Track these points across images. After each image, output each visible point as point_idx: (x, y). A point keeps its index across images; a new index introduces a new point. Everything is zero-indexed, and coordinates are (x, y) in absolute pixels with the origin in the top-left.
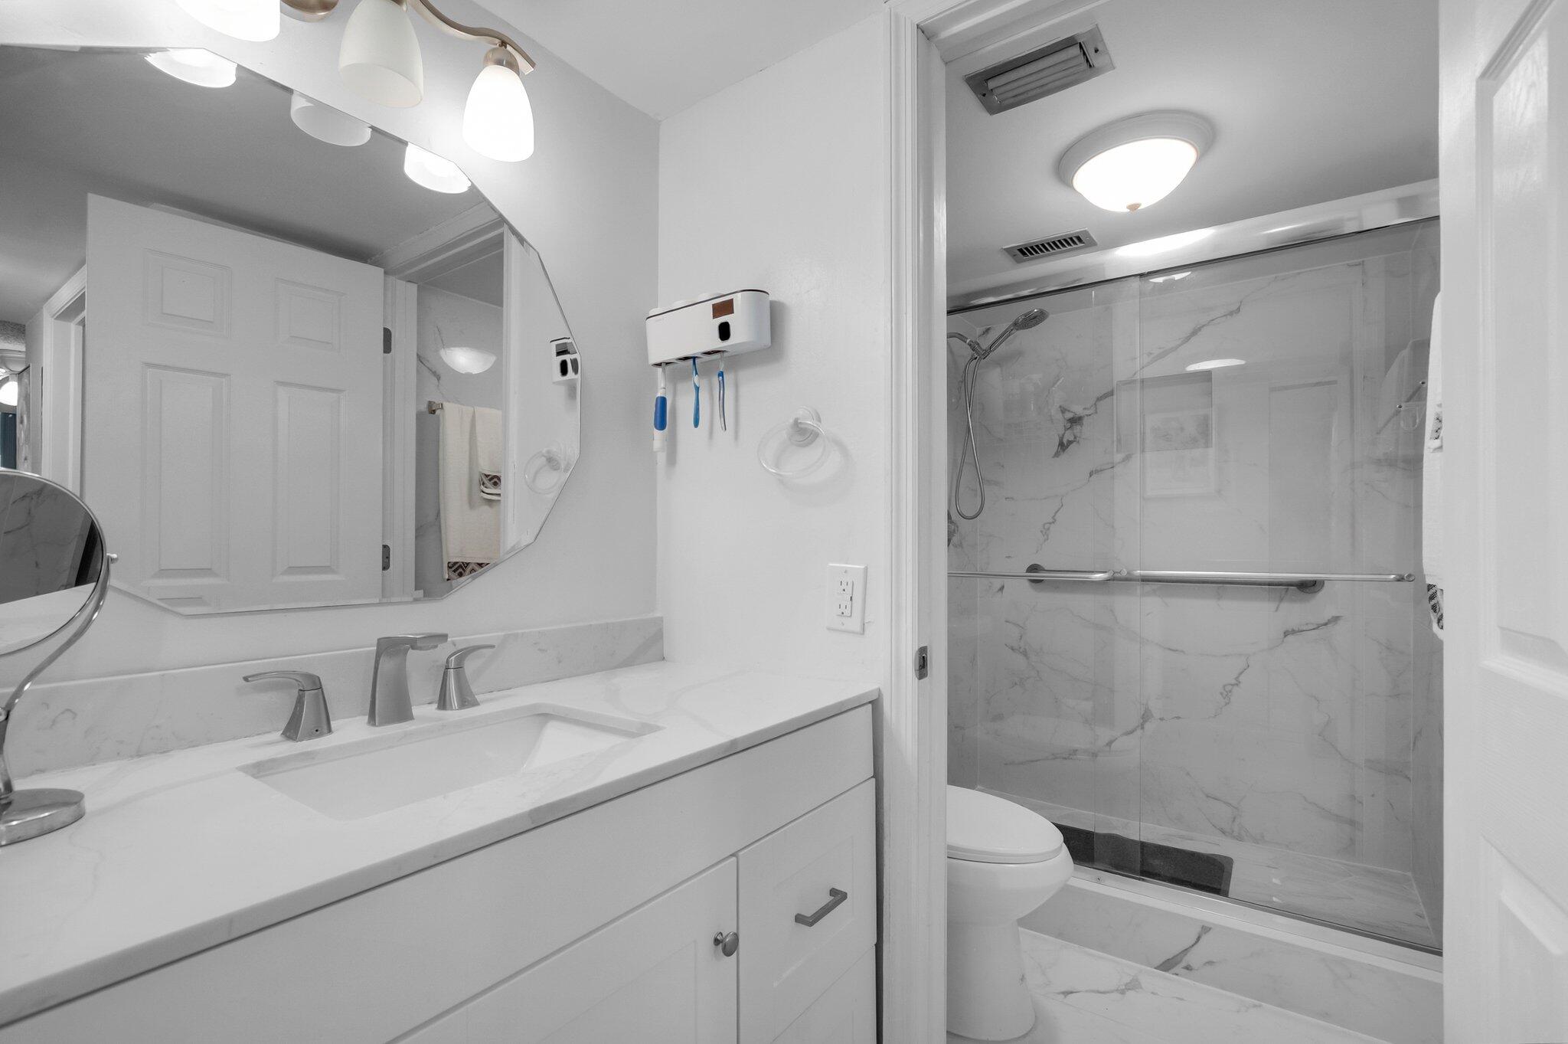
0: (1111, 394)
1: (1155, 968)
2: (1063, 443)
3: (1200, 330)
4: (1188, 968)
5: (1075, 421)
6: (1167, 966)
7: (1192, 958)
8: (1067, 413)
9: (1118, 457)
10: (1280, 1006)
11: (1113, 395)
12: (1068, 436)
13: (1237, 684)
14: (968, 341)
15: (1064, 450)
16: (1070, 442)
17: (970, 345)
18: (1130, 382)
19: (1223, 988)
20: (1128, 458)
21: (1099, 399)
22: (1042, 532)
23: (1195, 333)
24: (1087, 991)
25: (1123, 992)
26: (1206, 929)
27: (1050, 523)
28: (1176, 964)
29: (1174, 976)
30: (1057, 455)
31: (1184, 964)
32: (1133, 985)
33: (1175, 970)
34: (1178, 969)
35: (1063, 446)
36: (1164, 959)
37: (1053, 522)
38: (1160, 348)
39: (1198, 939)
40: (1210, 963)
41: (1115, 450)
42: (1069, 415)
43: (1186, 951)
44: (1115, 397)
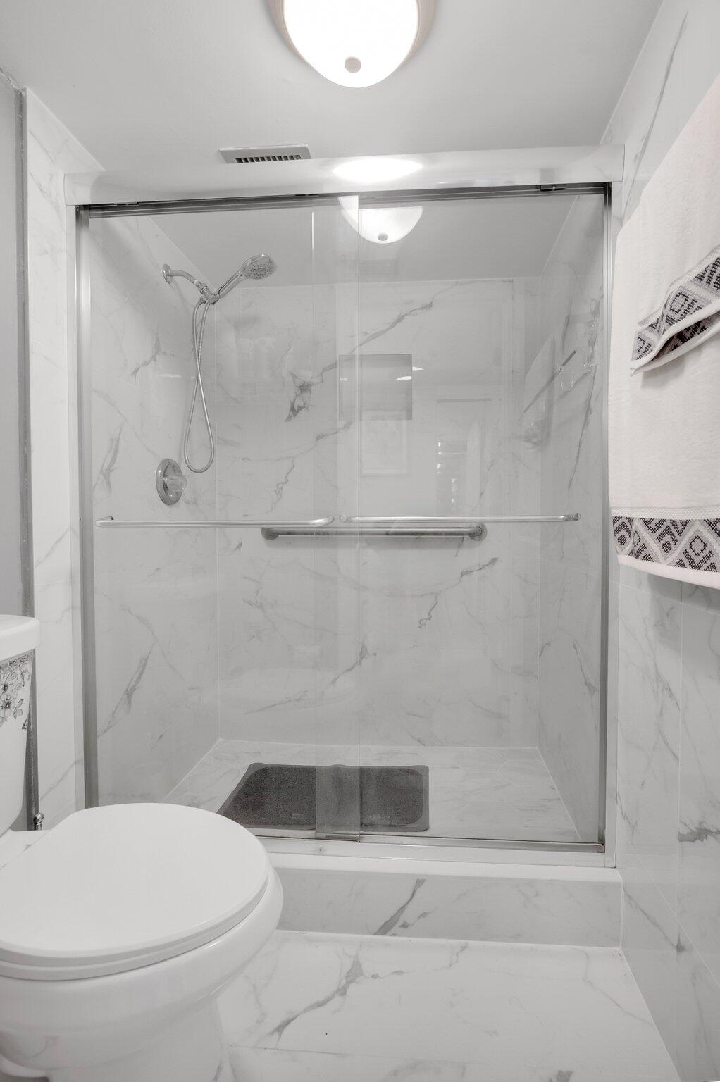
0: (334, 366)
1: (375, 934)
2: (294, 407)
3: (403, 318)
4: (405, 925)
5: (304, 388)
6: (385, 929)
7: (408, 916)
8: (297, 380)
9: (340, 424)
10: (482, 939)
11: (336, 367)
12: (299, 403)
13: (429, 619)
14: (196, 281)
15: (295, 415)
16: (300, 408)
17: (198, 286)
18: (350, 359)
19: (435, 936)
20: (348, 425)
21: (325, 370)
22: (275, 491)
23: (400, 319)
24: (306, 1010)
25: (342, 992)
26: (420, 882)
27: (283, 483)
28: (394, 925)
29: (393, 938)
30: (289, 419)
31: (400, 923)
32: (354, 974)
33: (393, 931)
34: (396, 929)
35: (294, 411)
36: (381, 923)
37: (286, 483)
38: (374, 330)
39: (414, 893)
40: (424, 915)
41: (338, 417)
42: (299, 382)
43: (403, 908)
44: (338, 368)
